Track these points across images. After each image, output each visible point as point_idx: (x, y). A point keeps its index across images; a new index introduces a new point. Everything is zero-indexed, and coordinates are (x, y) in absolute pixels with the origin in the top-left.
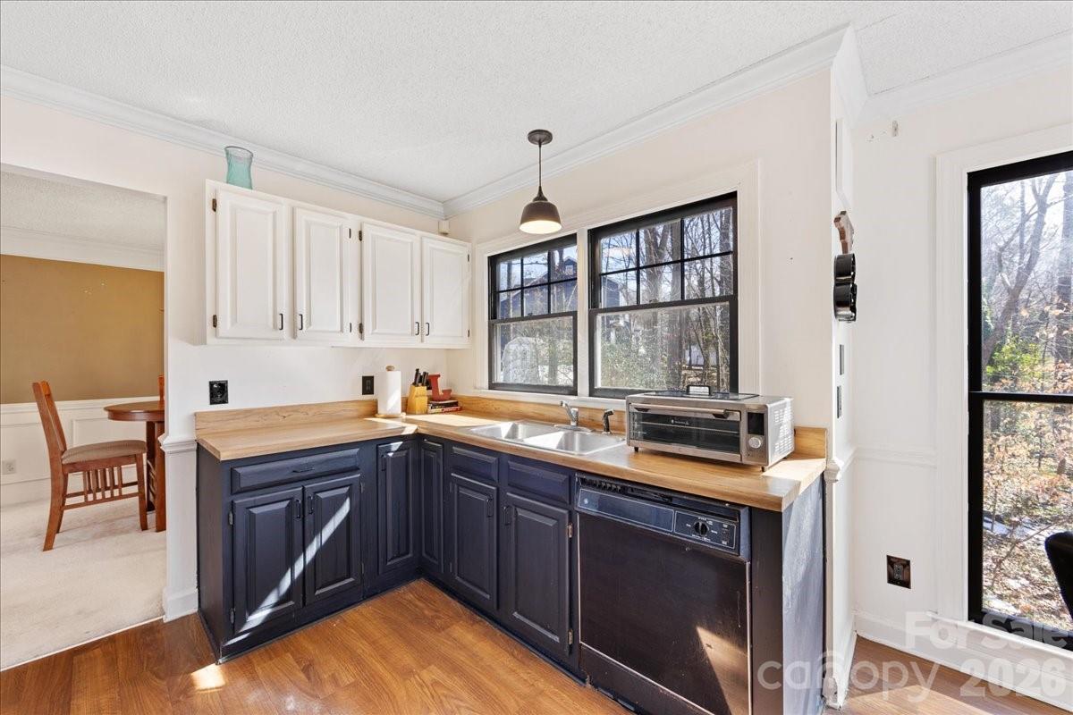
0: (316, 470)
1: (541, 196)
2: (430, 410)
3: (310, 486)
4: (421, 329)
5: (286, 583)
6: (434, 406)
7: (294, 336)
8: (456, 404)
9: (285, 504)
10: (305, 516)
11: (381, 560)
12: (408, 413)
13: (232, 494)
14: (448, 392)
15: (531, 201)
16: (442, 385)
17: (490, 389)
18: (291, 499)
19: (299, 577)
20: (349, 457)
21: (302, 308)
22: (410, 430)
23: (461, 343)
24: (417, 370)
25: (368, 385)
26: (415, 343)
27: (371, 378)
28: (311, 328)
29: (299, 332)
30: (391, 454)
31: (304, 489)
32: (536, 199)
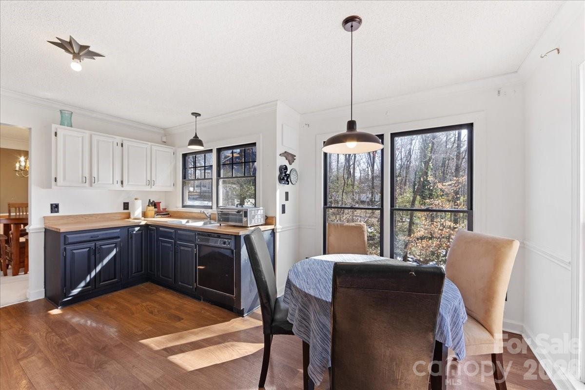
0: (100, 237)
1: (196, 136)
2: (156, 216)
3: (98, 243)
4: (150, 183)
5: (88, 279)
6: (158, 215)
7: (91, 185)
8: (168, 214)
9: (88, 249)
10: (95, 255)
11: (130, 273)
12: (145, 218)
13: (65, 244)
14: (164, 209)
15: (192, 138)
16: (162, 206)
17: (182, 207)
18: (90, 247)
19: (93, 277)
20: (116, 232)
21: (95, 174)
22: (143, 223)
23: (171, 189)
24: (150, 200)
25: (126, 206)
26: (148, 189)
27: (128, 203)
28: (99, 182)
29: (93, 184)
30: (134, 232)
31: (95, 244)
32: (194, 137)
